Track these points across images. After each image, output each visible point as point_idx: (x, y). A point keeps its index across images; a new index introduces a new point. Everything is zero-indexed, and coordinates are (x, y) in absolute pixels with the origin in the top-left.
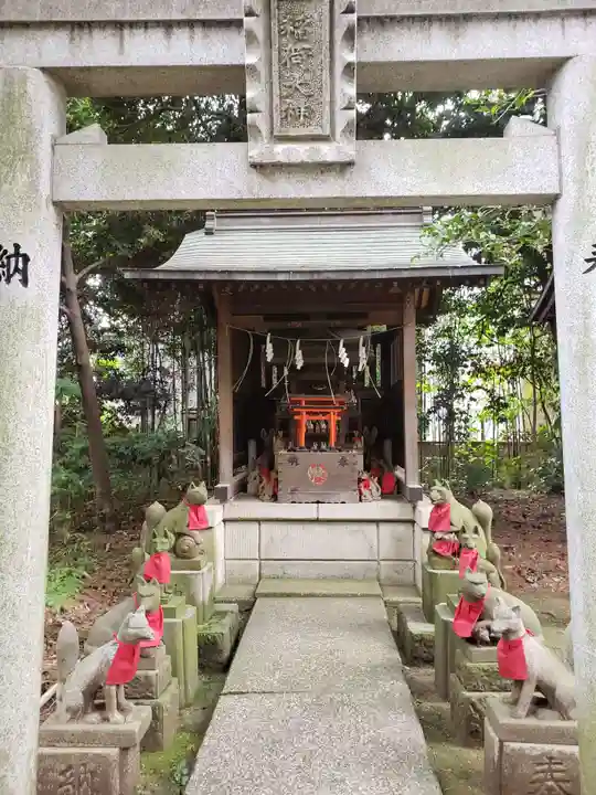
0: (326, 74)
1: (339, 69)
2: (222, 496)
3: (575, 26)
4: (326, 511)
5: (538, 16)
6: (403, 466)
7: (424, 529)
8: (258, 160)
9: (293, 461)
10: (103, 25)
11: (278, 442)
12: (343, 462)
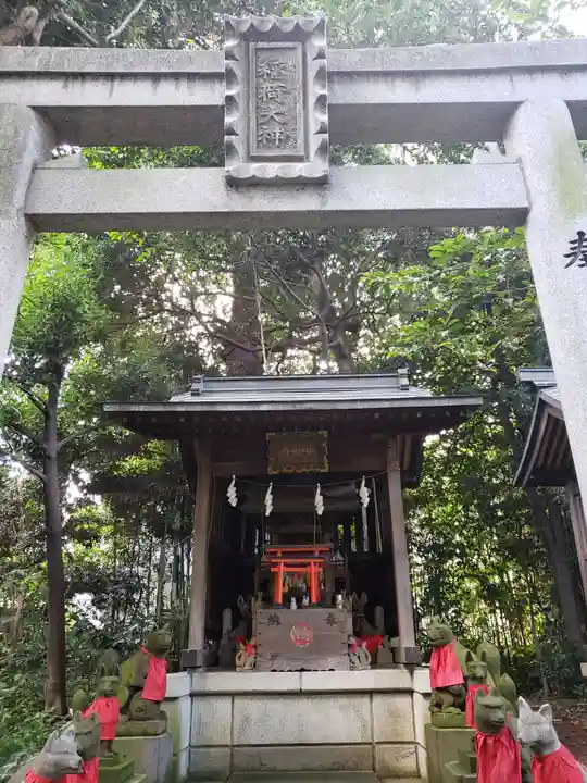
0: (299, 107)
1: (312, 101)
2: (191, 665)
4: (311, 681)
7: (425, 695)
8: (234, 175)
9: (274, 620)
11: (257, 605)
12: (330, 620)
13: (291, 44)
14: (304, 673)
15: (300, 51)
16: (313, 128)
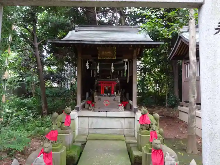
2: (78, 109)
7: (138, 120)
9: (99, 99)
11: (95, 93)
12: (114, 100)
14: (107, 112)
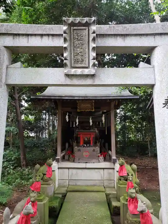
0: (87, 50)
1: (91, 48)
2: (58, 161)
3: (158, 38)
4: (89, 165)
5: (147, 35)
6: (111, 151)
7: (117, 171)
8: (67, 73)
9: (79, 150)
10: (23, 35)
11: (75, 144)
12: (94, 150)
13: (84, 28)
14: (87, 163)
15: (87, 29)
16: (91, 58)
